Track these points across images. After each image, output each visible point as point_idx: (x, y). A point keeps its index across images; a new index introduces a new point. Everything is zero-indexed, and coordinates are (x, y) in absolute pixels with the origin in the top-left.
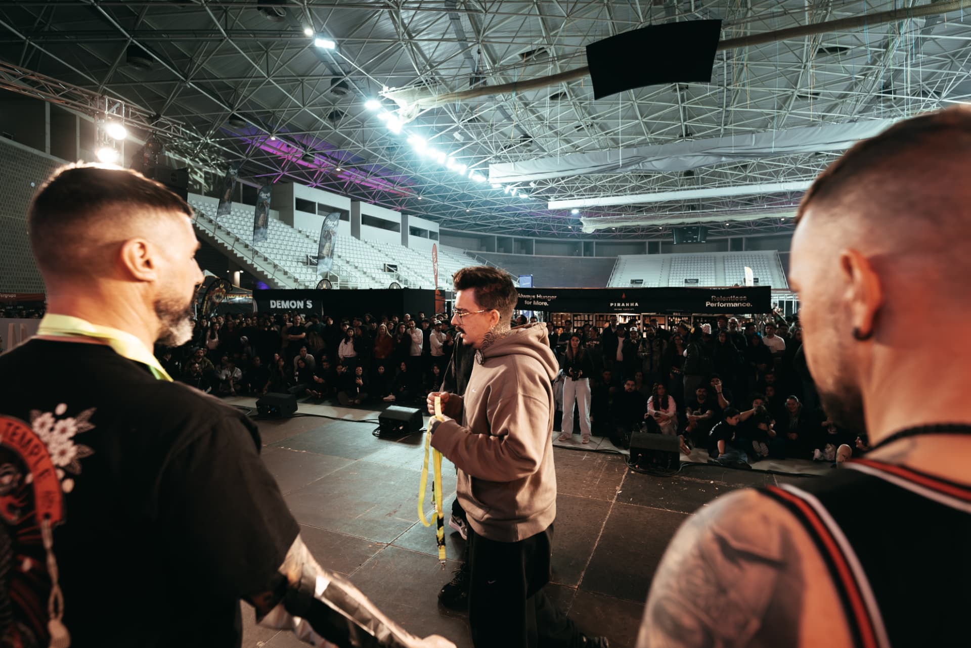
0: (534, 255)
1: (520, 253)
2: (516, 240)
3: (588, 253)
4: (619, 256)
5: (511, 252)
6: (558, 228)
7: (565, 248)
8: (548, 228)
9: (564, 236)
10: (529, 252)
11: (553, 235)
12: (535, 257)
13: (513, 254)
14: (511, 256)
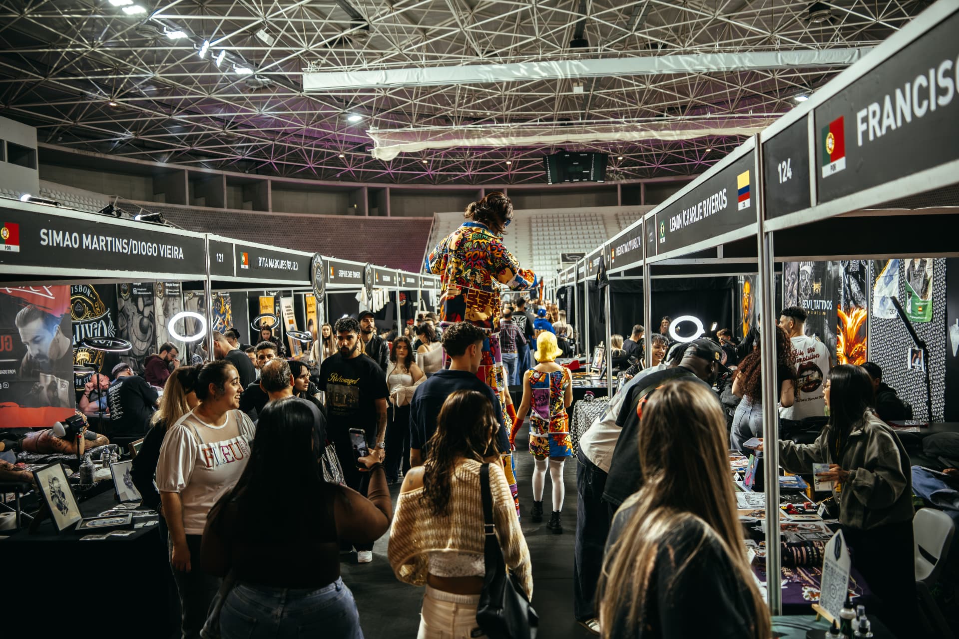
0: (270, 213)
1: (242, 209)
2: (231, 181)
3: (376, 210)
4: (435, 214)
5: (222, 207)
6: (319, 156)
7: (331, 200)
8: (296, 156)
9: (328, 175)
10: (261, 205)
11: (307, 174)
12: (273, 217)
13: (225, 210)
14: (220, 213)
